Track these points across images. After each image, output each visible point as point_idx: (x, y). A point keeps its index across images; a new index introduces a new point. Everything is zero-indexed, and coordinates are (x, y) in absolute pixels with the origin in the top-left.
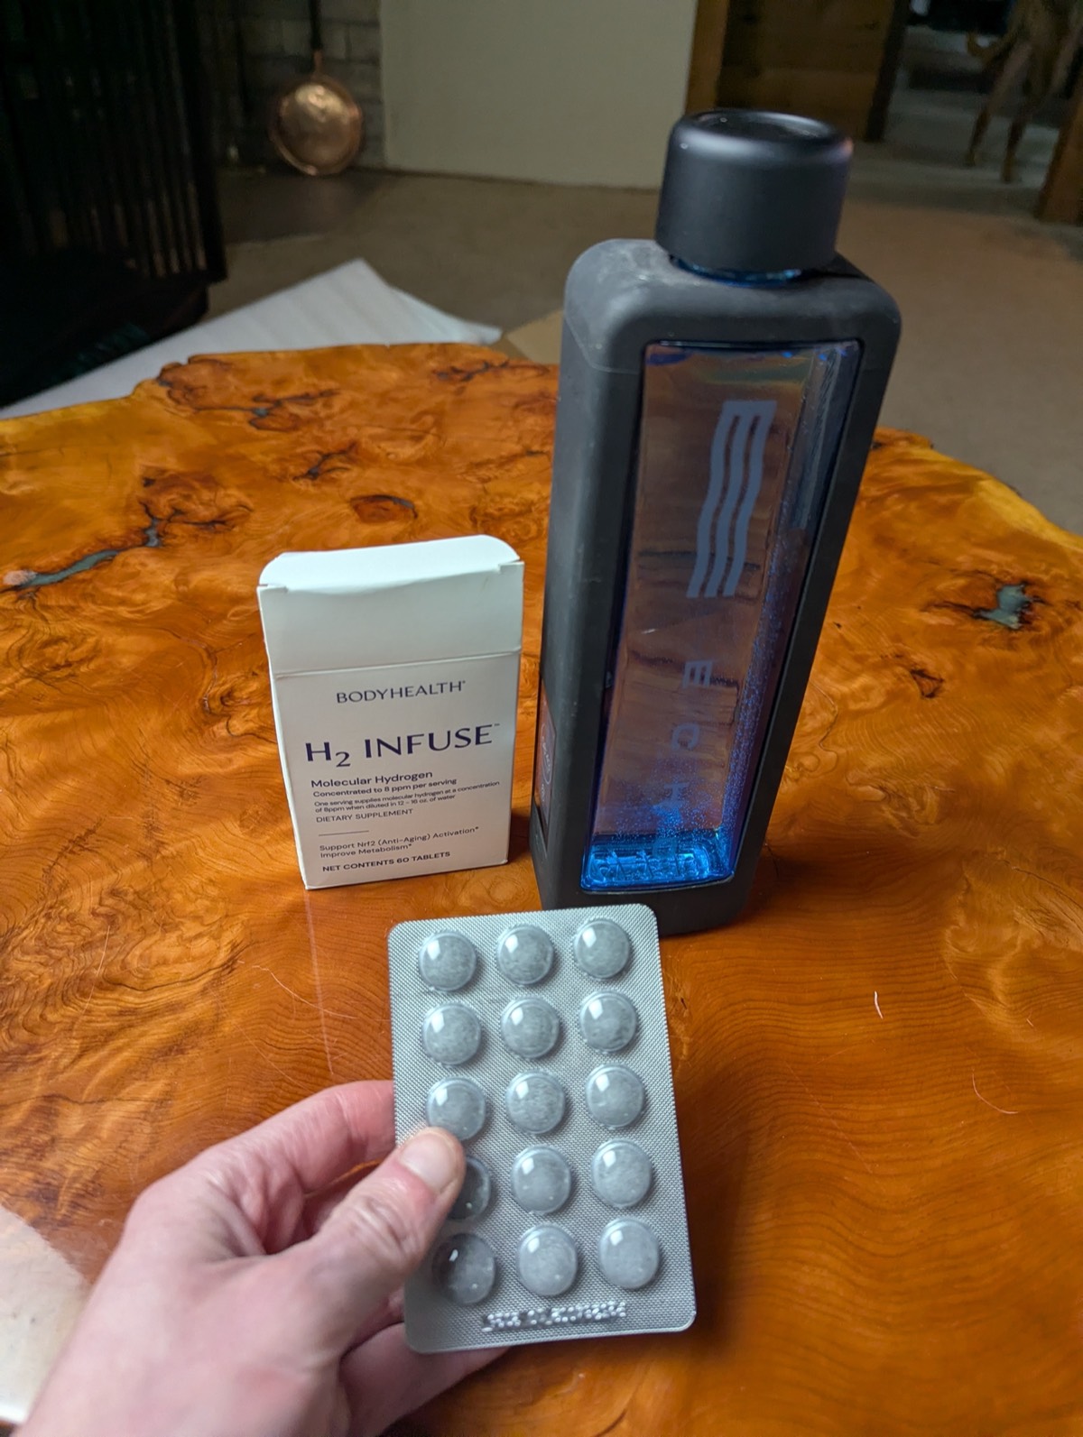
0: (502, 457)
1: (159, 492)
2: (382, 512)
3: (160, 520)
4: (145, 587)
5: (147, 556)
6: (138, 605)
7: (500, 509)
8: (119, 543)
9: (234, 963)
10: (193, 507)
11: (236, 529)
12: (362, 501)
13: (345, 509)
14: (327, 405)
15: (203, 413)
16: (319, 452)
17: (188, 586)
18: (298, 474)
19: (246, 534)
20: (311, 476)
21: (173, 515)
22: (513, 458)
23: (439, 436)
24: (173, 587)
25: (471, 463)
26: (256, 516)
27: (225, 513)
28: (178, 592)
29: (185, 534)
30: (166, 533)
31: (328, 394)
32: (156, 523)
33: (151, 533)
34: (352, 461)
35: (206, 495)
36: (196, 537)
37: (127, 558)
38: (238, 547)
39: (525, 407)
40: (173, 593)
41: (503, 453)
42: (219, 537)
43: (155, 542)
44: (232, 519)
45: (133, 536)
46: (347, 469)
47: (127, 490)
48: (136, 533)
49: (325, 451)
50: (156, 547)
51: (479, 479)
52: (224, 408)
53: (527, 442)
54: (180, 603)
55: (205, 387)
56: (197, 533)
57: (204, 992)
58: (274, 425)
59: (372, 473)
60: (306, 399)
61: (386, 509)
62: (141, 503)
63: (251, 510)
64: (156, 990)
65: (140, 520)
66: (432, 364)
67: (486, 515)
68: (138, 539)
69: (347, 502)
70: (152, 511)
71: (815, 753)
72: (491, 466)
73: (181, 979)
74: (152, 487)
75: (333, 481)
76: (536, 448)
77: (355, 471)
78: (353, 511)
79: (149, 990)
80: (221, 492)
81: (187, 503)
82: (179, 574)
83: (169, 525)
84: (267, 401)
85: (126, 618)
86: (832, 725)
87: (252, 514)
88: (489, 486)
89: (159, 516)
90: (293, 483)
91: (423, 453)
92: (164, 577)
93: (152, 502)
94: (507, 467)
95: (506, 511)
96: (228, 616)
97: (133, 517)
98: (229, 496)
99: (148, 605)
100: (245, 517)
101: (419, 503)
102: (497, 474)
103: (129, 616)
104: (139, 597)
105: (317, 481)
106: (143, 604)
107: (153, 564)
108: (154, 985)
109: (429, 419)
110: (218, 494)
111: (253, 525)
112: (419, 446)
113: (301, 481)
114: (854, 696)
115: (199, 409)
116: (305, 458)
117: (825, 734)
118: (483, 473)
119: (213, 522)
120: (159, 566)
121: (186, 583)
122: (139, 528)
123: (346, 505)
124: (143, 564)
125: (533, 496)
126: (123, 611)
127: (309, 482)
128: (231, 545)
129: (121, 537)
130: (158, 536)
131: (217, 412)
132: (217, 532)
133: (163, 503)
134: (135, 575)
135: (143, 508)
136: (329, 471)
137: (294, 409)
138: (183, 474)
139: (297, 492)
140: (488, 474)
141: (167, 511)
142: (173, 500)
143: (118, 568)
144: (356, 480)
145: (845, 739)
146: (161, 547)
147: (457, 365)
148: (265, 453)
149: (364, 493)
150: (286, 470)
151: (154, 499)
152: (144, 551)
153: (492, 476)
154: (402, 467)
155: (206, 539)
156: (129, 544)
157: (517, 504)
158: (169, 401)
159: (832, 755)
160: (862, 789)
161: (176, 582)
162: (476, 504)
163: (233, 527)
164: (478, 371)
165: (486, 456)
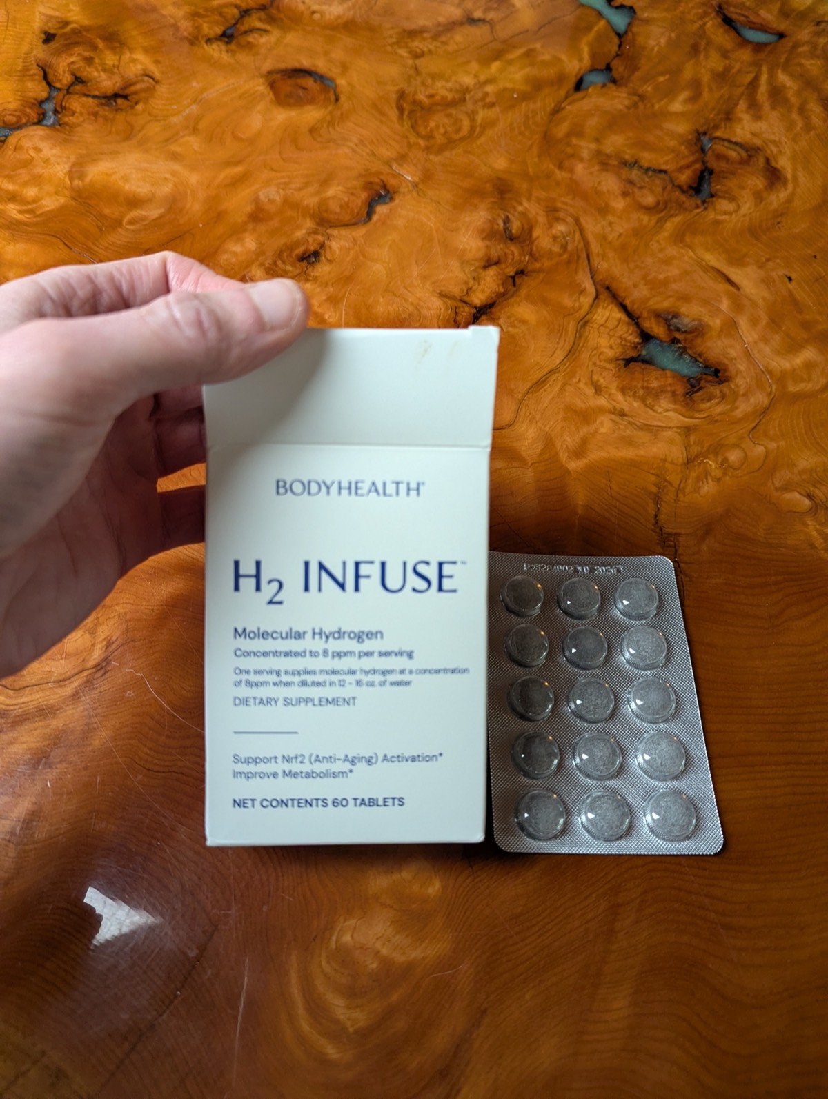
0: (439, 25)
1: (58, 53)
2: (301, 93)
3: (59, 89)
4: (37, 180)
5: (42, 139)
6: (29, 203)
7: (431, 96)
8: (14, 119)
9: (108, 664)
10: (96, 74)
11: (139, 107)
12: (279, 75)
13: (260, 87)
16: (237, 6)
17: (83, 181)
18: (212, 35)
19: (150, 114)
20: (226, 39)
21: (72, 84)
22: (451, 26)
24: (67, 181)
25: (404, 31)
26: (162, 90)
27: (129, 84)
28: (72, 188)
29: (83, 111)
30: (64, 108)
32: (55, 94)
33: (49, 107)
34: (272, 20)
35: (110, 59)
36: (95, 114)
37: (19, 140)
38: (140, 131)
40: (65, 188)
41: (441, 19)
42: (120, 117)
43: (51, 120)
44: (136, 93)
45: (28, 110)
46: (265, 31)
47: (25, 48)
48: (32, 106)
49: (244, 6)
50: (52, 127)
51: (410, 52)
53: (468, 5)
54: (74, 203)
56: (97, 109)
57: (75, 697)
59: (292, 38)
61: (304, 89)
62: (38, 65)
63: (157, 82)
64: (27, 689)
65: (37, 90)
67: (415, 103)
68: (33, 115)
69: (262, 76)
70: (51, 77)
71: (743, 446)
72: (426, 36)
73: (52, 680)
74: (53, 45)
75: (250, 46)
76: (478, 14)
77: (275, 34)
78: (269, 88)
79: (20, 689)
80: (127, 56)
81: (89, 69)
82: (74, 165)
83: (67, 97)
85: (14, 219)
86: (765, 411)
87: (157, 87)
88: (422, 62)
89: (58, 85)
90: (205, 46)
91: (351, 13)
92: (58, 168)
93: (50, 66)
94: (444, 38)
95: (438, 98)
96: (124, 224)
97: (30, 85)
98: (134, 61)
99: (39, 204)
100: (150, 90)
101: (341, 82)
102: (431, 47)
103: (19, 217)
104: (31, 192)
105: (233, 46)
106: (34, 201)
107: (48, 150)
108: (25, 684)
110: (123, 57)
111: (157, 103)
113: (215, 46)
114: (794, 375)
116: (221, 14)
117: (757, 421)
118: (417, 44)
119: (116, 96)
120: (54, 151)
121: (81, 176)
122: (35, 99)
123: (261, 81)
124: (37, 150)
125: (468, 80)
126: (13, 210)
127: (223, 47)
128: (132, 127)
129: (16, 111)
130: (56, 112)
132: (118, 110)
133: (63, 67)
134: (27, 163)
135: (42, 73)
136: (246, 32)
138: (87, 29)
139: (208, 60)
140: (421, 46)
141: (67, 79)
142: (73, 63)
143: (10, 153)
144: (275, 47)
145: (777, 429)
146: (58, 127)
149: (283, 66)
150: (198, 28)
151: (54, 61)
152: (38, 131)
153: (425, 49)
154: (328, 32)
155: (106, 119)
156: (24, 121)
157: (451, 90)
159: (760, 450)
160: (788, 496)
161: (71, 174)
162: (405, 86)
163: (137, 103)
165: (422, 22)
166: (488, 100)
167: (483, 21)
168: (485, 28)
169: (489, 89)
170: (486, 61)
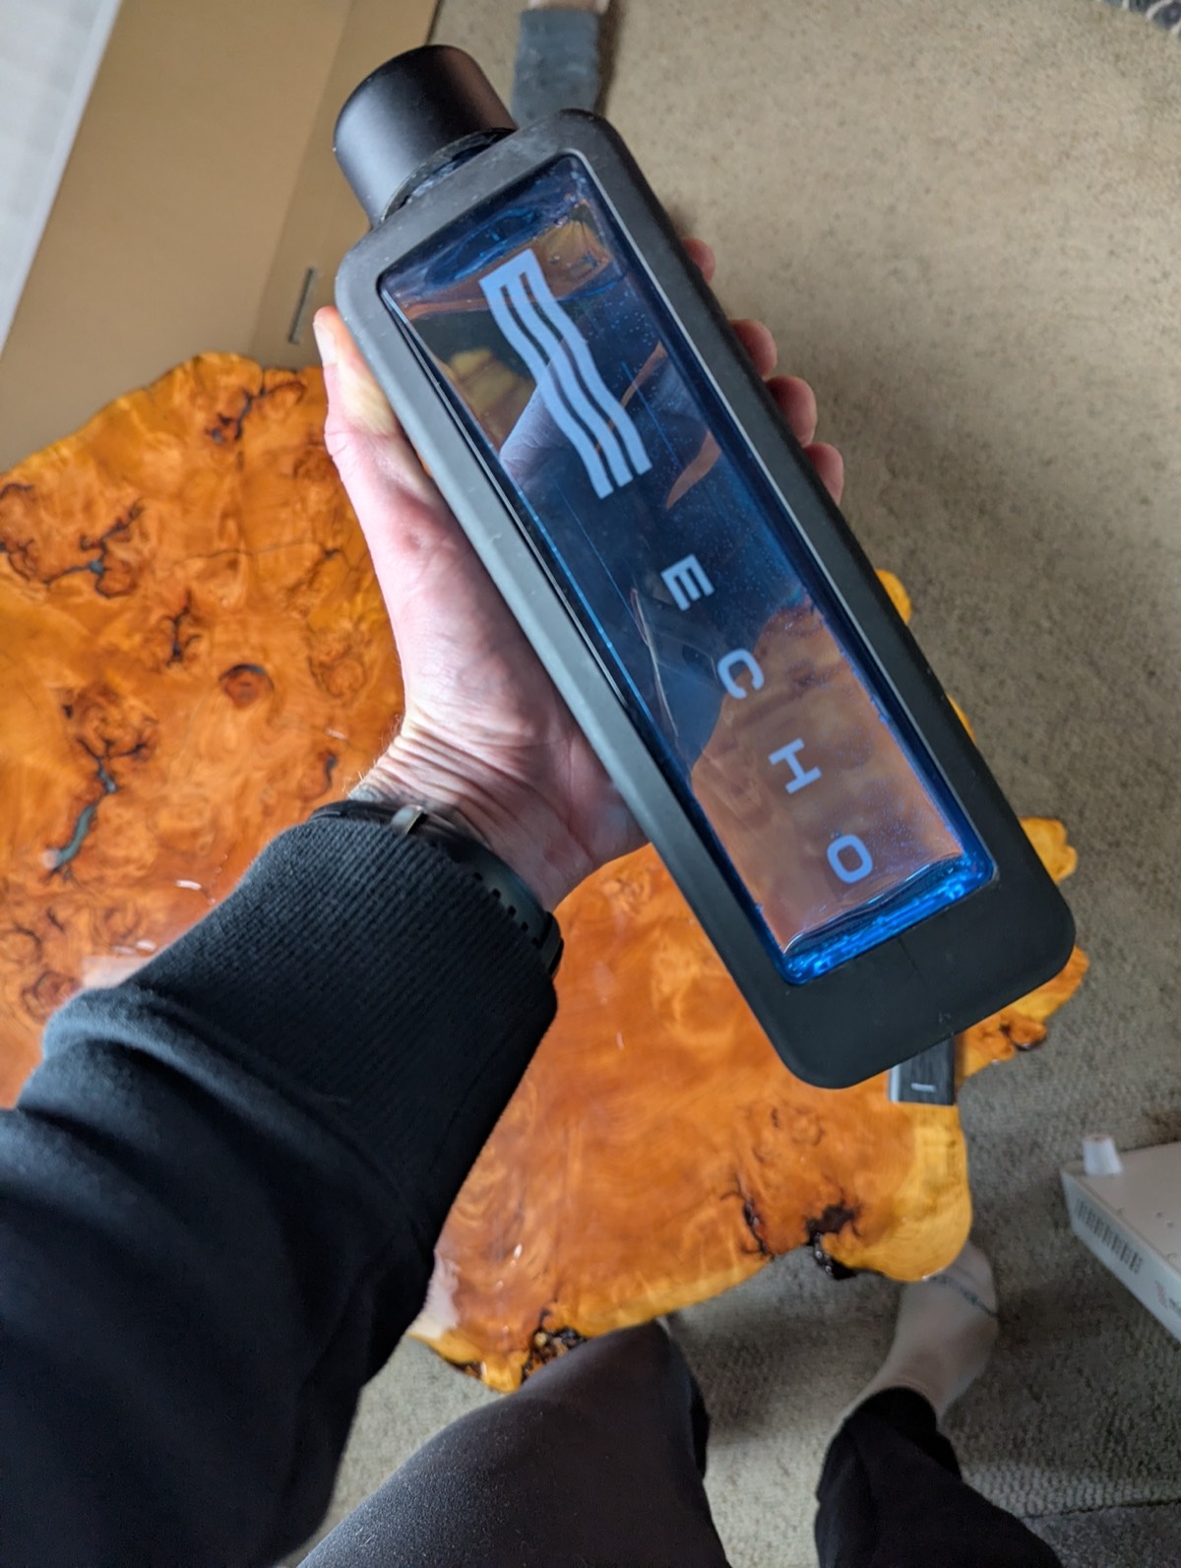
0: (308, 570)
1: (82, 721)
2: (246, 690)
3: (103, 757)
4: (133, 840)
5: (116, 805)
6: (138, 861)
7: (328, 654)
8: (90, 797)
10: (115, 732)
11: (158, 751)
12: (227, 679)
13: (221, 699)
14: (144, 536)
15: (53, 585)
16: (168, 617)
17: (159, 831)
18: (167, 657)
19: (167, 756)
20: (178, 657)
21: (107, 748)
22: (315, 571)
23: (249, 554)
24: (150, 834)
25: (288, 589)
26: (163, 728)
27: (140, 733)
28: (156, 839)
29: (127, 770)
30: (114, 773)
31: (135, 512)
32: (101, 762)
33: (104, 775)
34: (197, 622)
35: (116, 713)
36: (136, 769)
37: (104, 812)
38: (169, 772)
39: (302, 470)
40: (151, 840)
41: (308, 564)
42: (151, 765)
43: (112, 787)
44: (148, 738)
45: (94, 784)
46: (197, 637)
47: (60, 728)
48: (94, 780)
49: (173, 614)
50: (116, 792)
51: (299, 612)
52: (66, 572)
53: (320, 535)
54: (162, 850)
55: (32, 541)
56: (133, 764)
58: (118, 587)
59: (220, 635)
60: (120, 528)
61: (246, 685)
62: (77, 741)
63: (156, 722)
65: (89, 763)
66: (200, 419)
67: (322, 665)
68: (100, 787)
69: (217, 685)
70: (90, 748)
72: (304, 587)
74: (76, 714)
75: (195, 657)
76: (330, 545)
77: (206, 637)
78: (226, 695)
80: (125, 705)
81: (109, 729)
82: (147, 820)
83: (111, 761)
84: (93, 546)
85: (138, 877)
87: (159, 727)
88: (310, 619)
89: (98, 754)
90: (168, 672)
91: (246, 588)
93: (84, 737)
94: (316, 585)
95: (334, 653)
96: (198, 854)
97: (82, 761)
98: (132, 708)
99: (143, 860)
100: (156, 733)
101: (269, 667)
102: (311, 599)
103: (138, 874)
104: (134, 852)
105: (185, 662)
106: (140, 859)
107: (125, 814)
109: (231, 525)
110: (123, 708)
111: (166, 743)
112: (241, 576)
113: (174, 668)
115: (48, 581)
116: (162, 631)
118: (300, 601)
119: (137, 747)
120: (129, 814)
121: (156, 826)
122: (93, 772)
123: (218, 690)
124: (120, 816)
125: (347, 625)
126: (132, 871)
127: (180, 666)
128: (162, 771)
129: (88, 789)
130: (111, 779)
131: (65, 581)
132: (145, 758)
133: (92, 735)
134: (120, 829)
135: (83, 747)
136: (187, 643)
137: (121, 552)
138: (87, 691)
139: (178, 686)
140: (304, 602)
141: (100, 744)
142: (96, 727)
143: (105, 826)
144: (212, 651)
146: (119, 791)
147: (221, 407)
148: (129, 635)
149: (226, 667)
150: (155, 654)
151: (83, 731)
152: (110, 800)
153: (308, 603)
154: (239, 617)
155: (144, 772)
156: (97, 794)
157: (340, 640)
158: (17, 578)
161: (150, 829)
162: (310, 651)
163: (154, 748)
164: (245, 413)
165: (295, 573)
166: (367, 638)
167: (336, 550)
168: (338, 557)
169: (364, 627)
170: (351, 599)
